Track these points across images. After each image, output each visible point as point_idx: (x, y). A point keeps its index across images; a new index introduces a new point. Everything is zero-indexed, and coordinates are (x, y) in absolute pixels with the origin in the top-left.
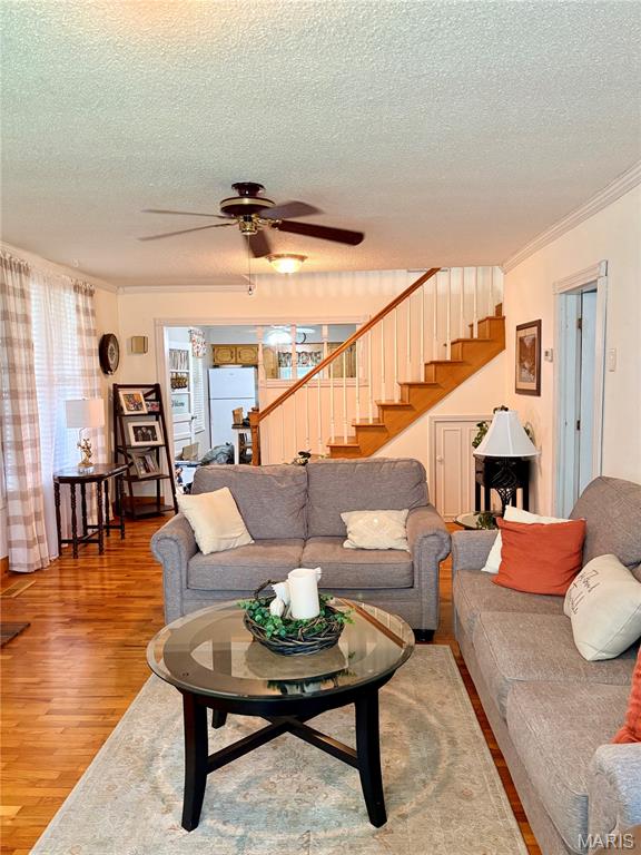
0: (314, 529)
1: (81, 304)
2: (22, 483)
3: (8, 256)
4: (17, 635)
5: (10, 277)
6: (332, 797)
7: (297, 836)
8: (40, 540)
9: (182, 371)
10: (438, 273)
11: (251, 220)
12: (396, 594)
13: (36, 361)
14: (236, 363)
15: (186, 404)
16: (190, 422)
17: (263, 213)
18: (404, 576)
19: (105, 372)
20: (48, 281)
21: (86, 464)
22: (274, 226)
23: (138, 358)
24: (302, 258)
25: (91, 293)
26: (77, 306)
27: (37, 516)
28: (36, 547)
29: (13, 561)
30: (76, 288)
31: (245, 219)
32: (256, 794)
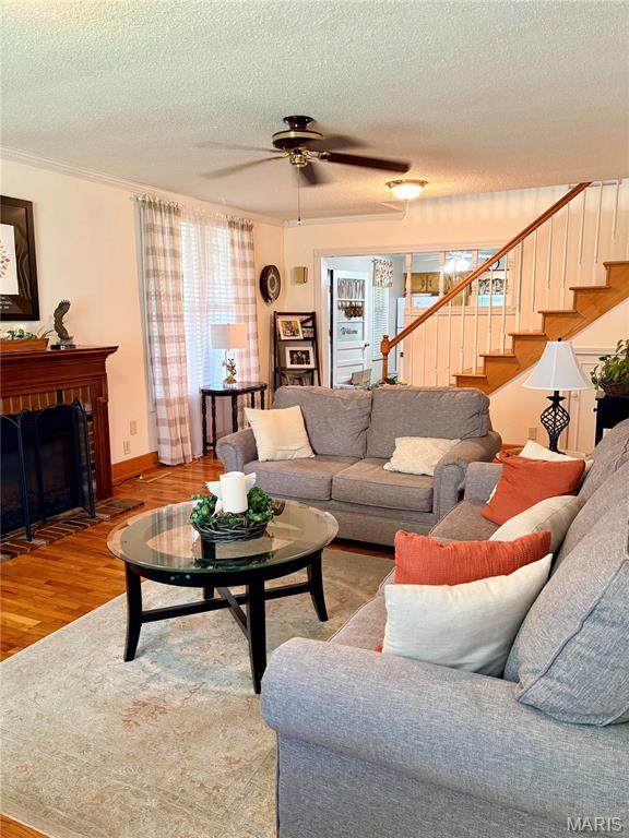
0: (371, 451)
1: (236, 239)
2: (167, 392)
3: (157, 199)
4: (130, 509)
5: (159, 217)
6: (243, 665)
7: (193, 684)
8: (183, 440)
9: (356, 300)
10: (587, 188)
11: (300, 152)
12: (415, 516)
13: (185, 290)
14: (427, 292)
15: (360, 332)
16: (363, 349)
17: (312, 144)
18: (422, 500)
19: (266, 301)
20: (201, 219)
21: (230, 380)
22: (323, 158)
23: (299, 287)
24: (422, 183)
25: (250, 228)
26: (232, 241)
27: (182, 421)
28: (180, 446)
29: (161, 455)
30: (232, 224)
31: (296, 152)
32: (190, 650)
